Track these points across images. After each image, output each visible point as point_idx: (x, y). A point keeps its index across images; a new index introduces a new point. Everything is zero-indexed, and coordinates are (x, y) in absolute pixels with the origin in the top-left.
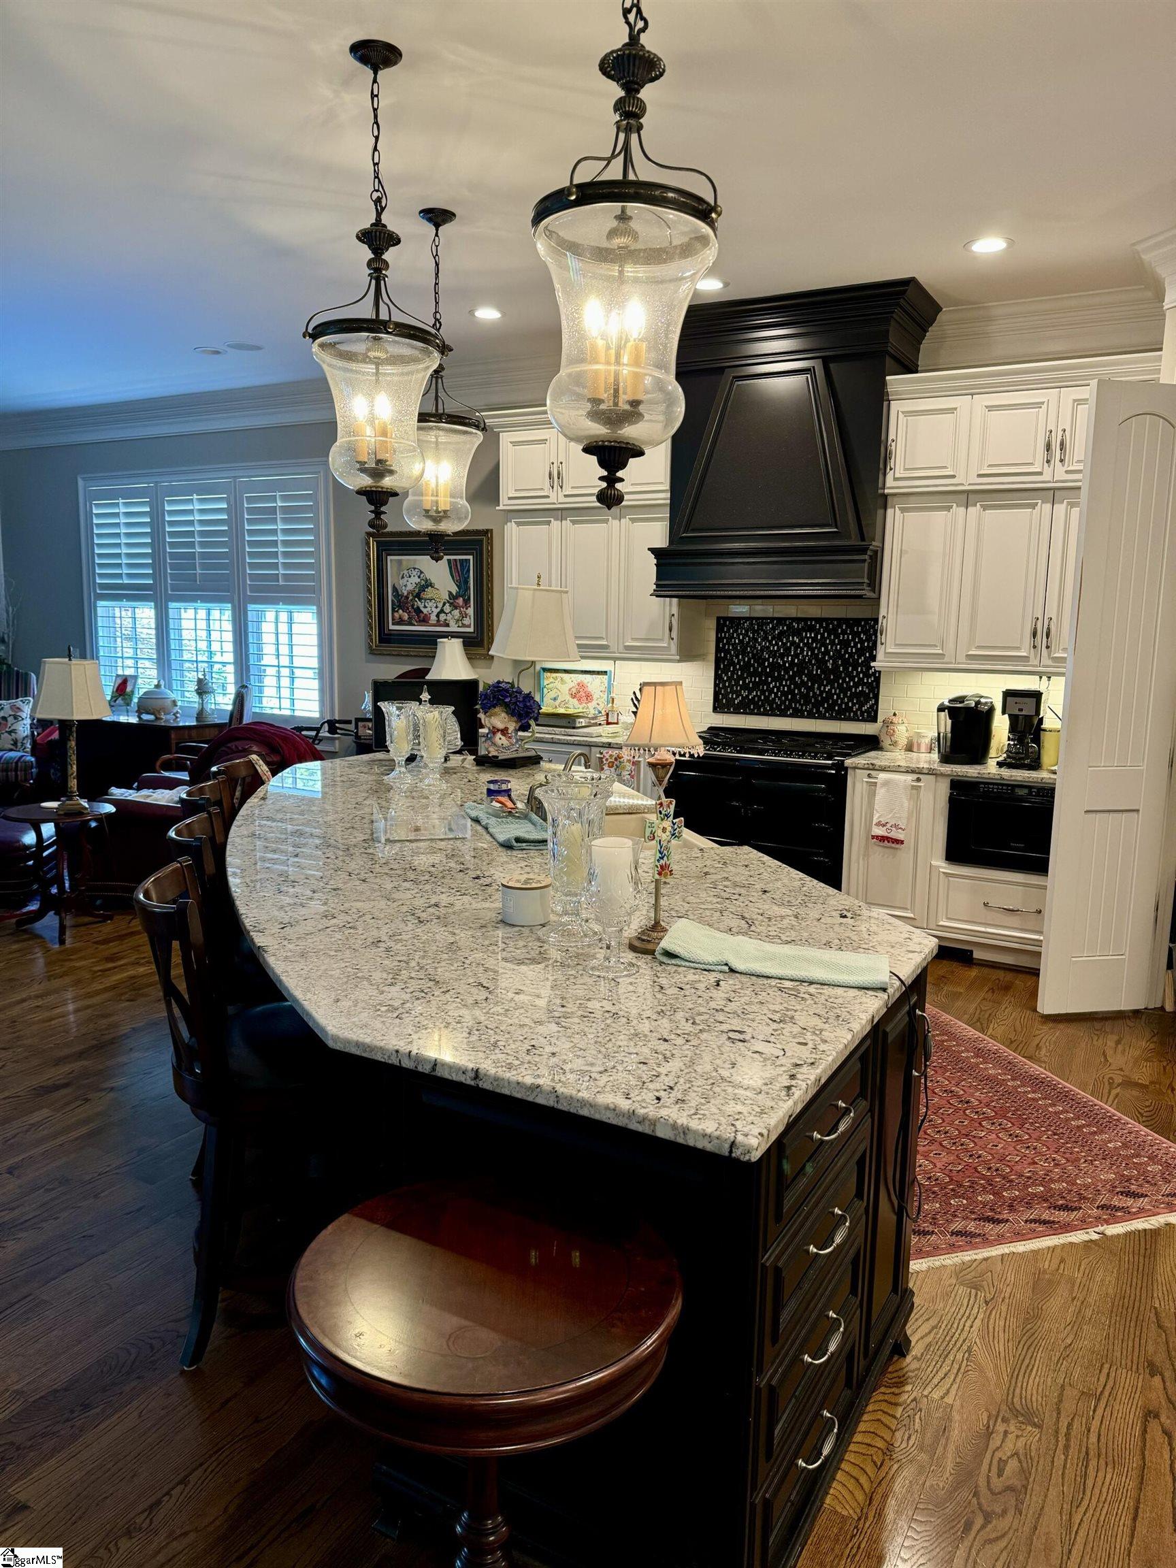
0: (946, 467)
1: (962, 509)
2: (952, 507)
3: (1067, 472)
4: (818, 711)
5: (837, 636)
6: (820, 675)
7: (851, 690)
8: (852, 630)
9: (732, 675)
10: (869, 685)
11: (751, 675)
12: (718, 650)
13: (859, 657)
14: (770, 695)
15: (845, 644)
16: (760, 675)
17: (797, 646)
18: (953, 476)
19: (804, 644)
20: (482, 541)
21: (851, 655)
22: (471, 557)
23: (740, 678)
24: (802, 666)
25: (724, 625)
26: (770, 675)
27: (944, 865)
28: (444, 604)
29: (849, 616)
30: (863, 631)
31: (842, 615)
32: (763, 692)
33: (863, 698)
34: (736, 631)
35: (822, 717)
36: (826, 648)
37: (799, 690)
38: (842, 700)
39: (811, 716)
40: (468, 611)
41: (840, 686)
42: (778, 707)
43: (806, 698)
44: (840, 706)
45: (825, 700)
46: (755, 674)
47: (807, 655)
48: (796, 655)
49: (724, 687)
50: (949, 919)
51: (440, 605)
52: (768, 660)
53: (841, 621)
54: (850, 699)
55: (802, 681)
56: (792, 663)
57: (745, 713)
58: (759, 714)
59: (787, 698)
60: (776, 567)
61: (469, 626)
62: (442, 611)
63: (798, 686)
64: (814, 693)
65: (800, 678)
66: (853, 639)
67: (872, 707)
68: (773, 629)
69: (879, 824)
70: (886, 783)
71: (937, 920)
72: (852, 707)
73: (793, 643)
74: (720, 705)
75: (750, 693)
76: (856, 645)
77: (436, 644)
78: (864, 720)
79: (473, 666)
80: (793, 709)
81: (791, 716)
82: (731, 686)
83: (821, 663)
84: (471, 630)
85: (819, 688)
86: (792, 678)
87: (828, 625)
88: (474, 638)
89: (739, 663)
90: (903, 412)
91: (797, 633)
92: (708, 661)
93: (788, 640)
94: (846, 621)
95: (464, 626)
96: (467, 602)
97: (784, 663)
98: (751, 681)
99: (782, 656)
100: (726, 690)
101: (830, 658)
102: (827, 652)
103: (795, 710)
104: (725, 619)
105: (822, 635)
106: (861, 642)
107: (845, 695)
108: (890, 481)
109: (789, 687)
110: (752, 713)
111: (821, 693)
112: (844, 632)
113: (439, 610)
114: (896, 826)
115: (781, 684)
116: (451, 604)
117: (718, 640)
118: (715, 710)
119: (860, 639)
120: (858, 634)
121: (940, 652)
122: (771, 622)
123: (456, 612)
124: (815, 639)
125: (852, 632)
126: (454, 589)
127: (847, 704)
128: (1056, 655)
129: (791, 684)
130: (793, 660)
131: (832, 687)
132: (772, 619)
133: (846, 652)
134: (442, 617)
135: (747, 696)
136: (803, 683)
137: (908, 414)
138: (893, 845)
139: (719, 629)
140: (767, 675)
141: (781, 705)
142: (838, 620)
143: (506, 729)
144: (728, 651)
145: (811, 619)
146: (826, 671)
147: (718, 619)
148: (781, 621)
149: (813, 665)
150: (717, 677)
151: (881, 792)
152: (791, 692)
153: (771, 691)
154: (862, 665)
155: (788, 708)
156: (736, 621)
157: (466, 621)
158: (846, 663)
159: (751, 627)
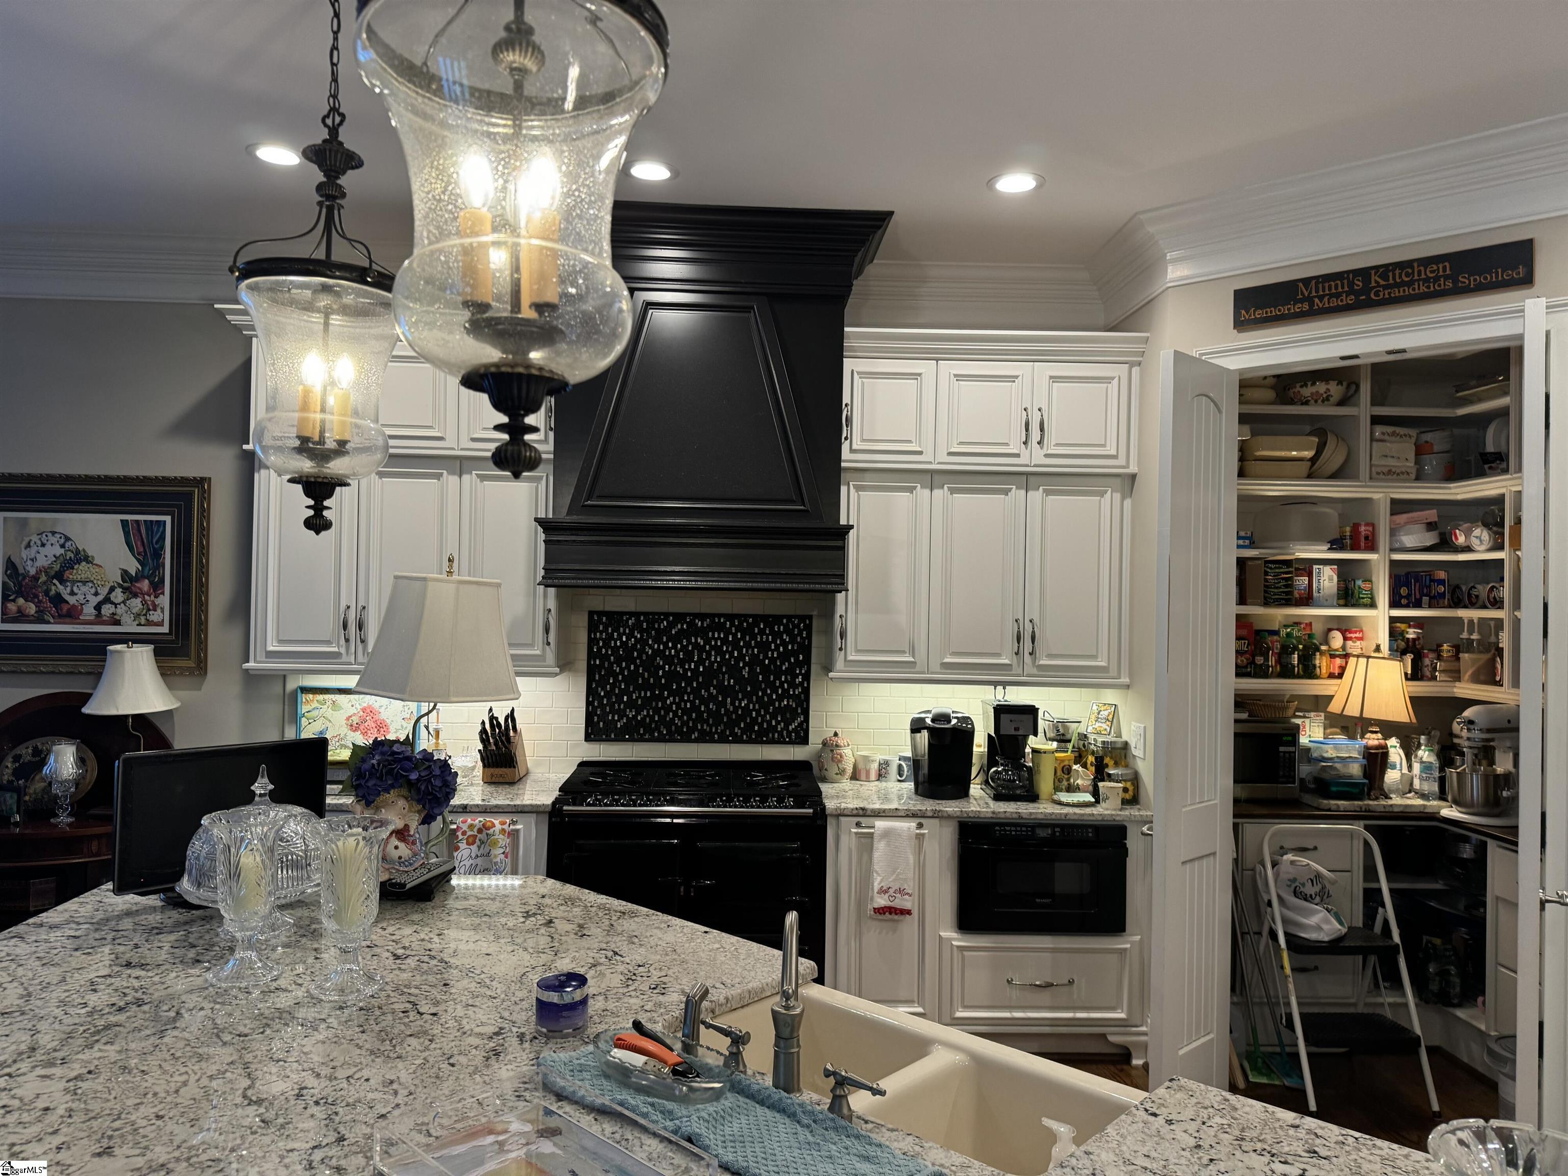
0: (910, 441)
1: (927, 492)
2: (915, 488)
3: (1047, 456)
4: (733, 734)
5: (753, 637)
6: (734, 686)
7: (774, 705)
8: (772, 630)
9: (613, 689)
10: (795, 697)
11: (638, 688)
12: (591, 655)
13: (782, 663)
14: (667, 713)
15: (764, 647)
16: (652, 688)
17: (701, 649)
18: (920, 453)
19: (712, 647)
20: (191, 494)
21: (773, 660)
22: (168, 519)
23: (623, 692)
24: (710, 674)
25: (600, 621)
26: (667, 687)
27: (954, 935)
28: (112, 589)
29: (768, 612)
30: (785, 631)
31: (759, 612)
32: (657, 710)
33: (789, 714)
34: (617, 630)
35: (738, 740)
36: (740, 652)
37: (707, 706)
38: (763, 717)
39: (723, 740)
40: (157, 601)
41: (760, 700)
42: (679, 731)
43: (716, 715)
44: (760, 725)
45: (741, 718)
46: (646, 686)
47: (716, 661)
48: (701, 661)
49: (601, 704)
50: (966, 1007)
51: (104, 592)
52: (663, 668)
53: (757, 618)
54: (773, 716)
55: (710, 694)
56: (695, 671)
57: (632, 740)
58: (653, 740)
59: (690, 718)
60: (721, 551)
61: (161, 624)
62: (107, 600)
63: (704, 701)
64: (727, 710)
65: (707, 690)
66: (774, 641)
67: (800, 724)
68: (671, 625)
69: (883, 891)
70: (887, 834)
71: (952, 1012)
72: (776, 726)
73: (696, 645)
74: (593, 733)
75: (638, 713)
76: (777, 647)
77: (104, 652)
78: (791, 742)
79: (170, 687)
80: (700, 732)
81: (696, 741)
82: (612, 705)
83: (734, 671)
84: (165, 629)
85: (732, 703)
86: (697, 694)
87: (741, 623)
88: (172, 642)
89: (622, 672)
90: (858, 373)
91: (703, 632)
92: (576, 671)
93: (689, 642)
94: (764, 618)
95: (149, 623)
96: (157, 587)
97: (685, 671)
98: (640, 696)
99: (682, 663)
100: (603, 710)
101: (745, 664)
102: (741, 657)
103: (702, 733)
104: (601, 614)
105: (735, 635)
106: (784, 643)
107: (767, 712)
108: (845, 454)
109: (693, 703)
110: (641, 740)
111: (736, 709)
112: (762, 632)
113: (100, 598)
114: (901, 891)
115: (682, 699)
116: (125, 590)
117: (591, 642)
118: (588, 738)
119: (783, 641)
120: (780, 634)
121: (911, 659)
122: (666, 618)
123: (136, 603)
124: (725, 641)
125: (772, 632)
126: (133, 566)
127: (769, 723)
128: (1042, 662)
129: (695, 699)
130: (697, 667)
131: (750, 701)
132: (667, 615)
133: (766, 657)
134: (107, 610)
135: (635, 717)
136: (712, 698)
137: (864, 375)
138: (896, 917)
139: (592, 627)
140: (662, 688)
141: (682, 726)
142: (754, 616)
143: (407, 827)
144: (606, 657)
145: (720, 616)
146: (740, 680)
147: (591, 614)
148: (679, 617)
149: (724, 674)
150: (591, 692)
151: (880, 848)
152: (695, 708)
153: (668, 709)
154: (786, 673)
155: (692, 730)
156: (615, 618)
157: (155, 616)
158: (766, 671)
159: (638, 626)
